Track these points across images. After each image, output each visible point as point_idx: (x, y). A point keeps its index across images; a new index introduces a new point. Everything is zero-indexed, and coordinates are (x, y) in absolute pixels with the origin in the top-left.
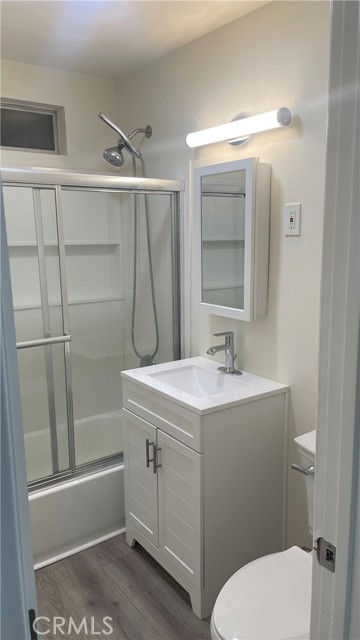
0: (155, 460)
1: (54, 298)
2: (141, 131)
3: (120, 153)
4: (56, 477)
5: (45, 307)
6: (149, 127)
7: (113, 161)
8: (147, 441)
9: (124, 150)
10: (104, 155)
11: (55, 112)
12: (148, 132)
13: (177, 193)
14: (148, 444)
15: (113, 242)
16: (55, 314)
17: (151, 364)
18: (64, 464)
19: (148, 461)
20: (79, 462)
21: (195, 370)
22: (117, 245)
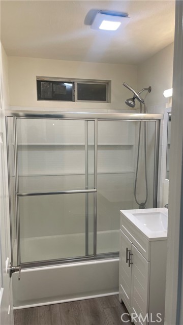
0: (130, 259)
1: (91, 171)
2: (146, 89)
3: (134, 102)
4: (87, 257)
5: (87, 174)
6: (150, 87)
7: (129, 105)
8: (127, 249)
9: (136, 100)
10: (126, 102)
11: (108, 83)
12: (150, 90)
13: (160, 120)
14: (127, 251)
15: (130, 144)
16: (91, 178)
17: (144, 208)
18: (91, 252)
19: (127, 260)
20: (98, 252)
21: (161, 215)
22: (133, 145)
